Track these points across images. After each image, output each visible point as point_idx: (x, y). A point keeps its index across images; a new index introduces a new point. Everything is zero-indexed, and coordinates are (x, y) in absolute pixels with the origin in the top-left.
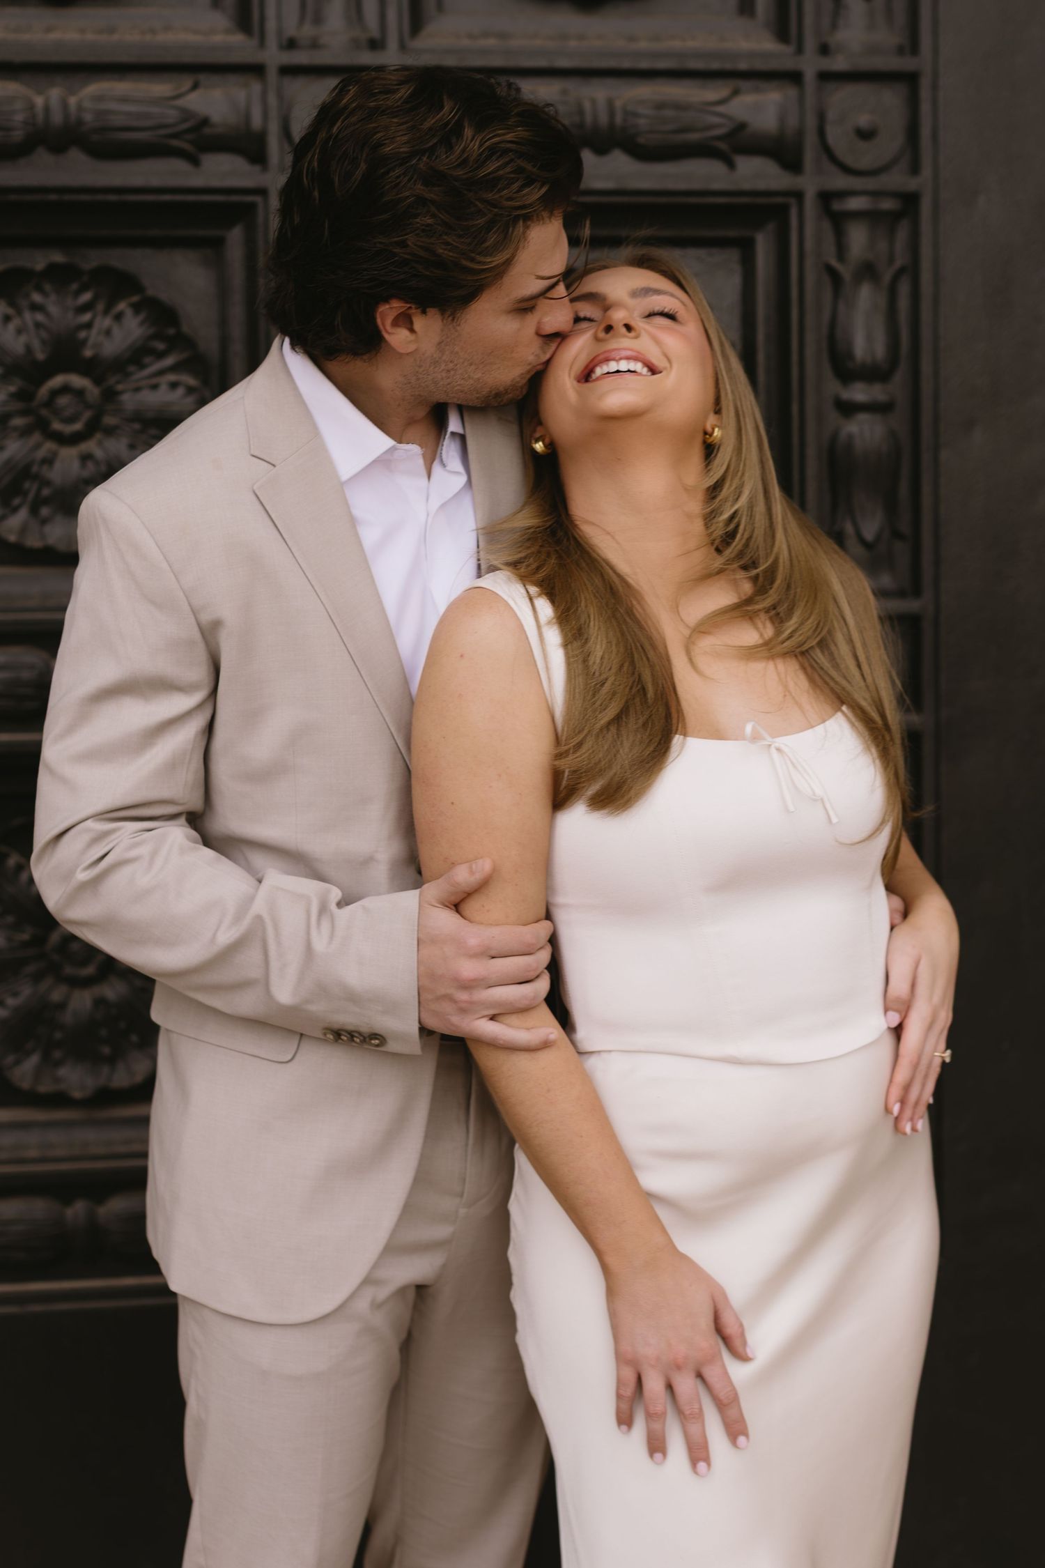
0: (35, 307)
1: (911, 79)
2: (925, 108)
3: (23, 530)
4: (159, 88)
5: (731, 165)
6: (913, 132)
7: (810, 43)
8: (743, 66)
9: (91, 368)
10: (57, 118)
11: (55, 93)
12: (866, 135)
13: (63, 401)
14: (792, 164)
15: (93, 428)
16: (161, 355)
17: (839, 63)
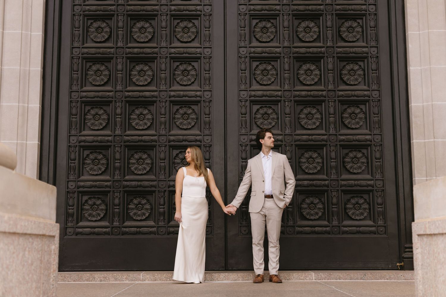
0: (138, 154)
1: (211, 135)
2: (212, 137)
3: (137, 172)
4: (149, 137)
5: (196, 142)
6: (211, 140)
7: (202, 133)
8: (197, 134)
9: (142, 159)
10: (140, 139)
11: (140, 137)
12: (207, 140)
13: (140, 162)
14: (201, 142)
15: (143, 164)
16: (148, 158)
17: (205, 134)
